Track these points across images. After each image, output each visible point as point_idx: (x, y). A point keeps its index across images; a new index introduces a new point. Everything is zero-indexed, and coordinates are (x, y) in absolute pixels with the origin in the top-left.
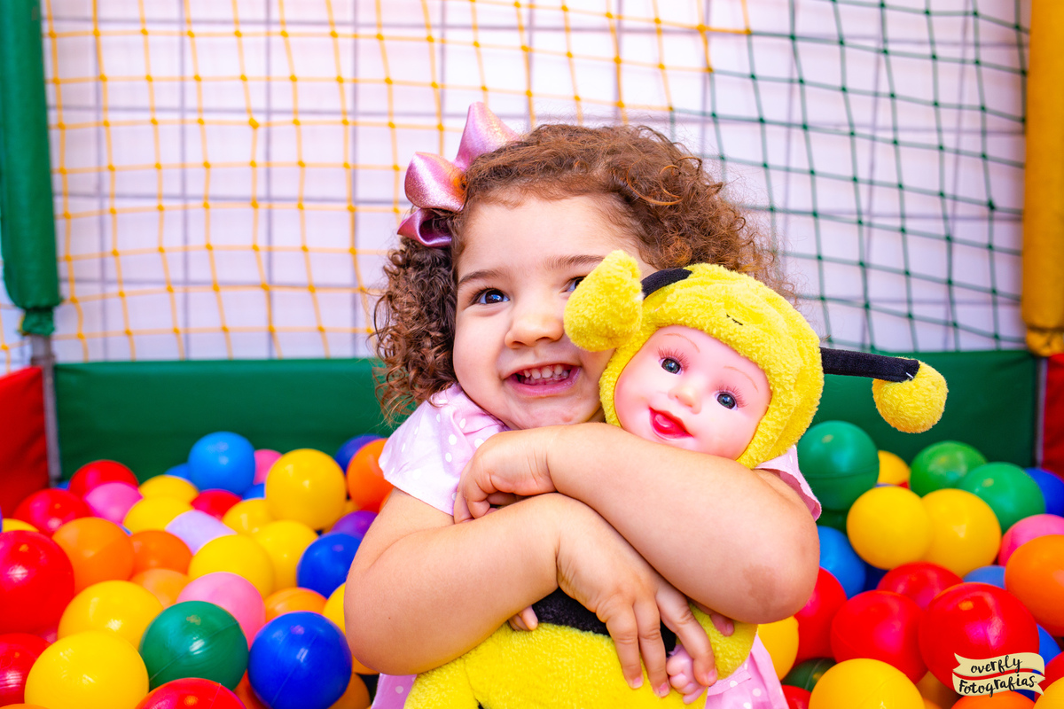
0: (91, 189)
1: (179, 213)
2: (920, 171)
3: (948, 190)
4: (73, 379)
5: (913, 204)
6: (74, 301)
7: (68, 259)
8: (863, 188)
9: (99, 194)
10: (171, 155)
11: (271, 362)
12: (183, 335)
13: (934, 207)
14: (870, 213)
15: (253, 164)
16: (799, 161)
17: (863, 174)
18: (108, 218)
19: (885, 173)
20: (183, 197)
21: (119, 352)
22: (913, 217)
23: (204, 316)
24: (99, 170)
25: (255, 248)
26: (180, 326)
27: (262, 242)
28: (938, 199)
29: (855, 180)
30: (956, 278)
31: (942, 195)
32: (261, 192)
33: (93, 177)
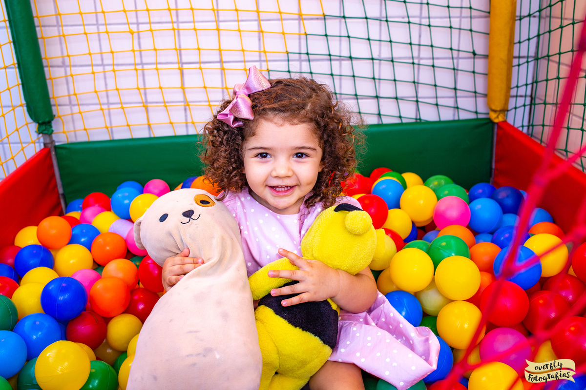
0: (61, 64)
1: (102, 75)
2: (441, 38)
3: (455, 47)
4: (64, 152)
5: (438, 53)
6: (59, 117)
7: (53, 98)
8: (415, 48)
9: (63, 65)
10: (95, 48)
11: (150, 138)
12: (110, 129)
13: (448, 54)
14: (419, 58)
15: (133, 51)
16: (385, 37)
17: (415, 41)
18: (70, 79)
19: (425, 40)
20: (103, 65)
21: (82, 138)
22: (438, 58)
23: (118, 120)
24: (63, 57)
25: (138, 89)
26: (108, 125)
27: (141, 86)
28: (450, 51)
29: (411, 44)
30: (458, 87)
31: (451, 49)
32: (138, 61)
33: (61, 59)
